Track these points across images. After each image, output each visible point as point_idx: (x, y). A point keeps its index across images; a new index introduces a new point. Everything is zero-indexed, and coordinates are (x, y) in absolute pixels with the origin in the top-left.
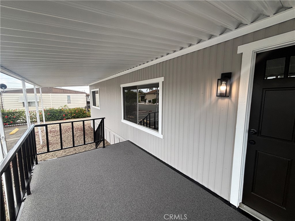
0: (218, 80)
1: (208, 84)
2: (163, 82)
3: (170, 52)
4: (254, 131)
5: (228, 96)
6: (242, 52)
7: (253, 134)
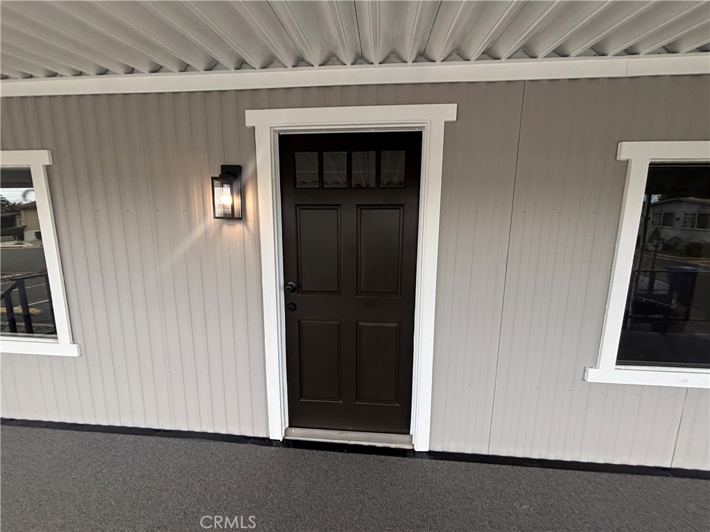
0: (213, 179)
1: (195, 188)
2: (48, 168)
3: (60, 72)
4: (291, 285)
5: (241, 219)
6: (253, 125)
7: (290, 292)
